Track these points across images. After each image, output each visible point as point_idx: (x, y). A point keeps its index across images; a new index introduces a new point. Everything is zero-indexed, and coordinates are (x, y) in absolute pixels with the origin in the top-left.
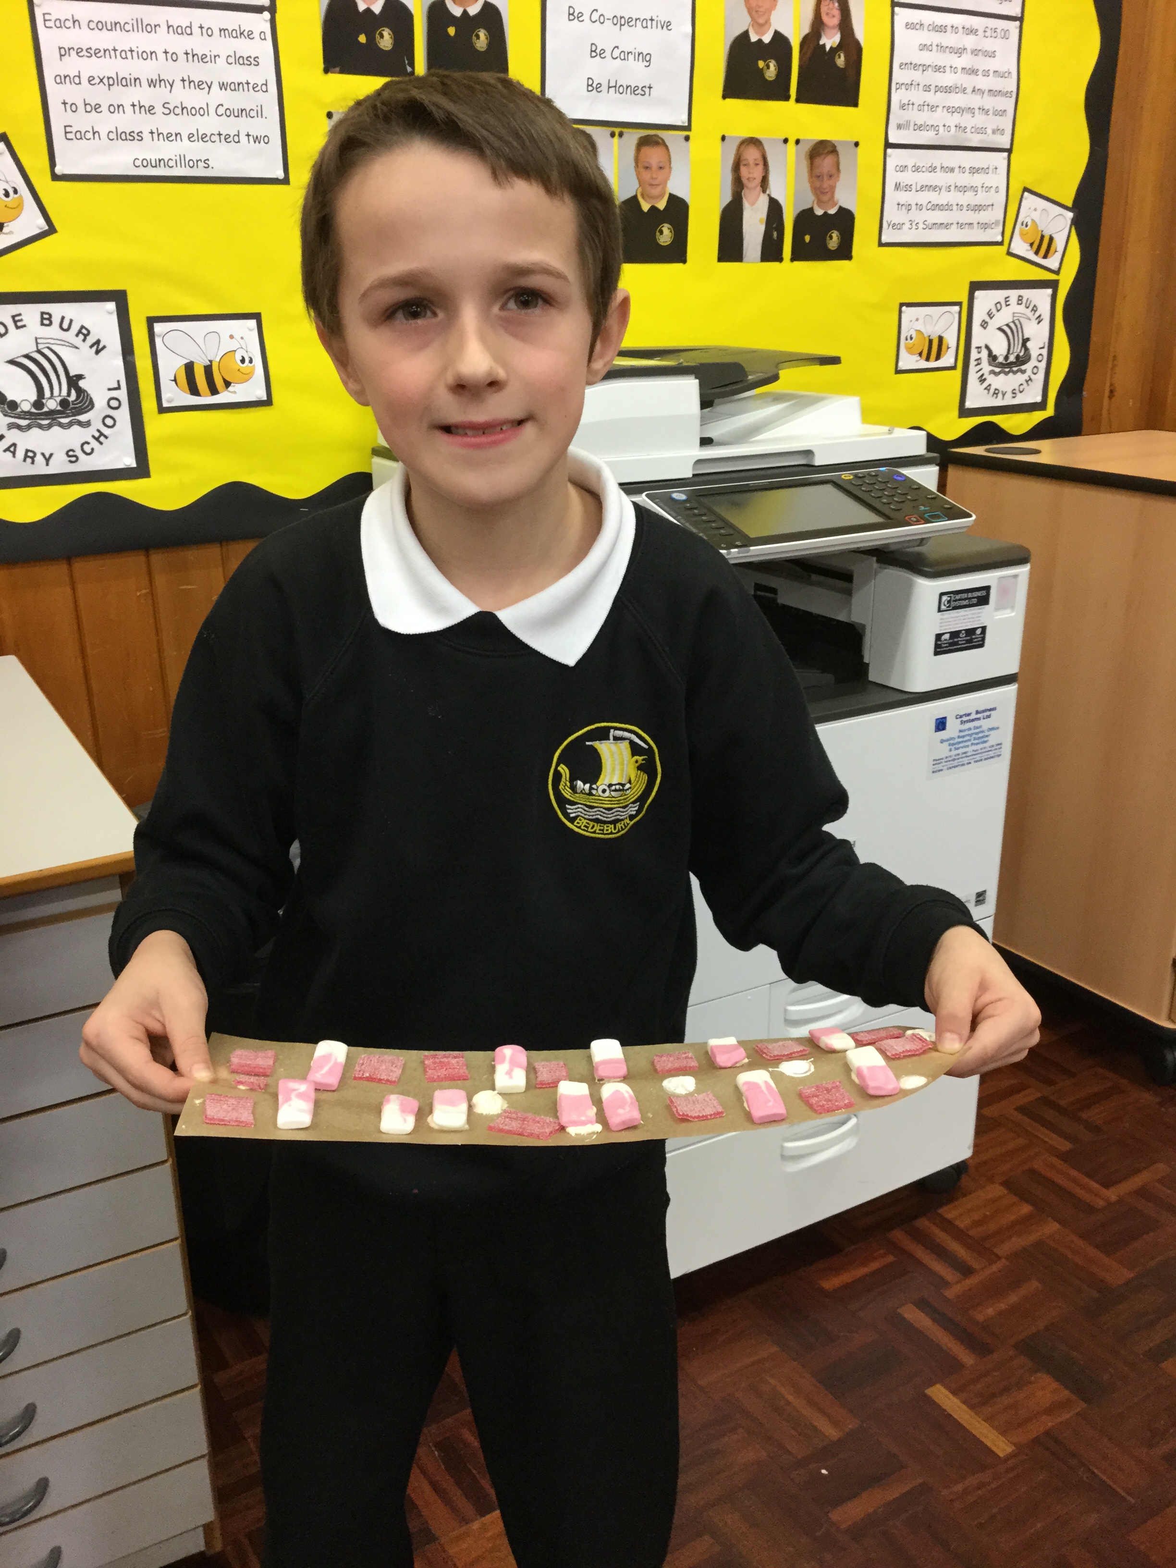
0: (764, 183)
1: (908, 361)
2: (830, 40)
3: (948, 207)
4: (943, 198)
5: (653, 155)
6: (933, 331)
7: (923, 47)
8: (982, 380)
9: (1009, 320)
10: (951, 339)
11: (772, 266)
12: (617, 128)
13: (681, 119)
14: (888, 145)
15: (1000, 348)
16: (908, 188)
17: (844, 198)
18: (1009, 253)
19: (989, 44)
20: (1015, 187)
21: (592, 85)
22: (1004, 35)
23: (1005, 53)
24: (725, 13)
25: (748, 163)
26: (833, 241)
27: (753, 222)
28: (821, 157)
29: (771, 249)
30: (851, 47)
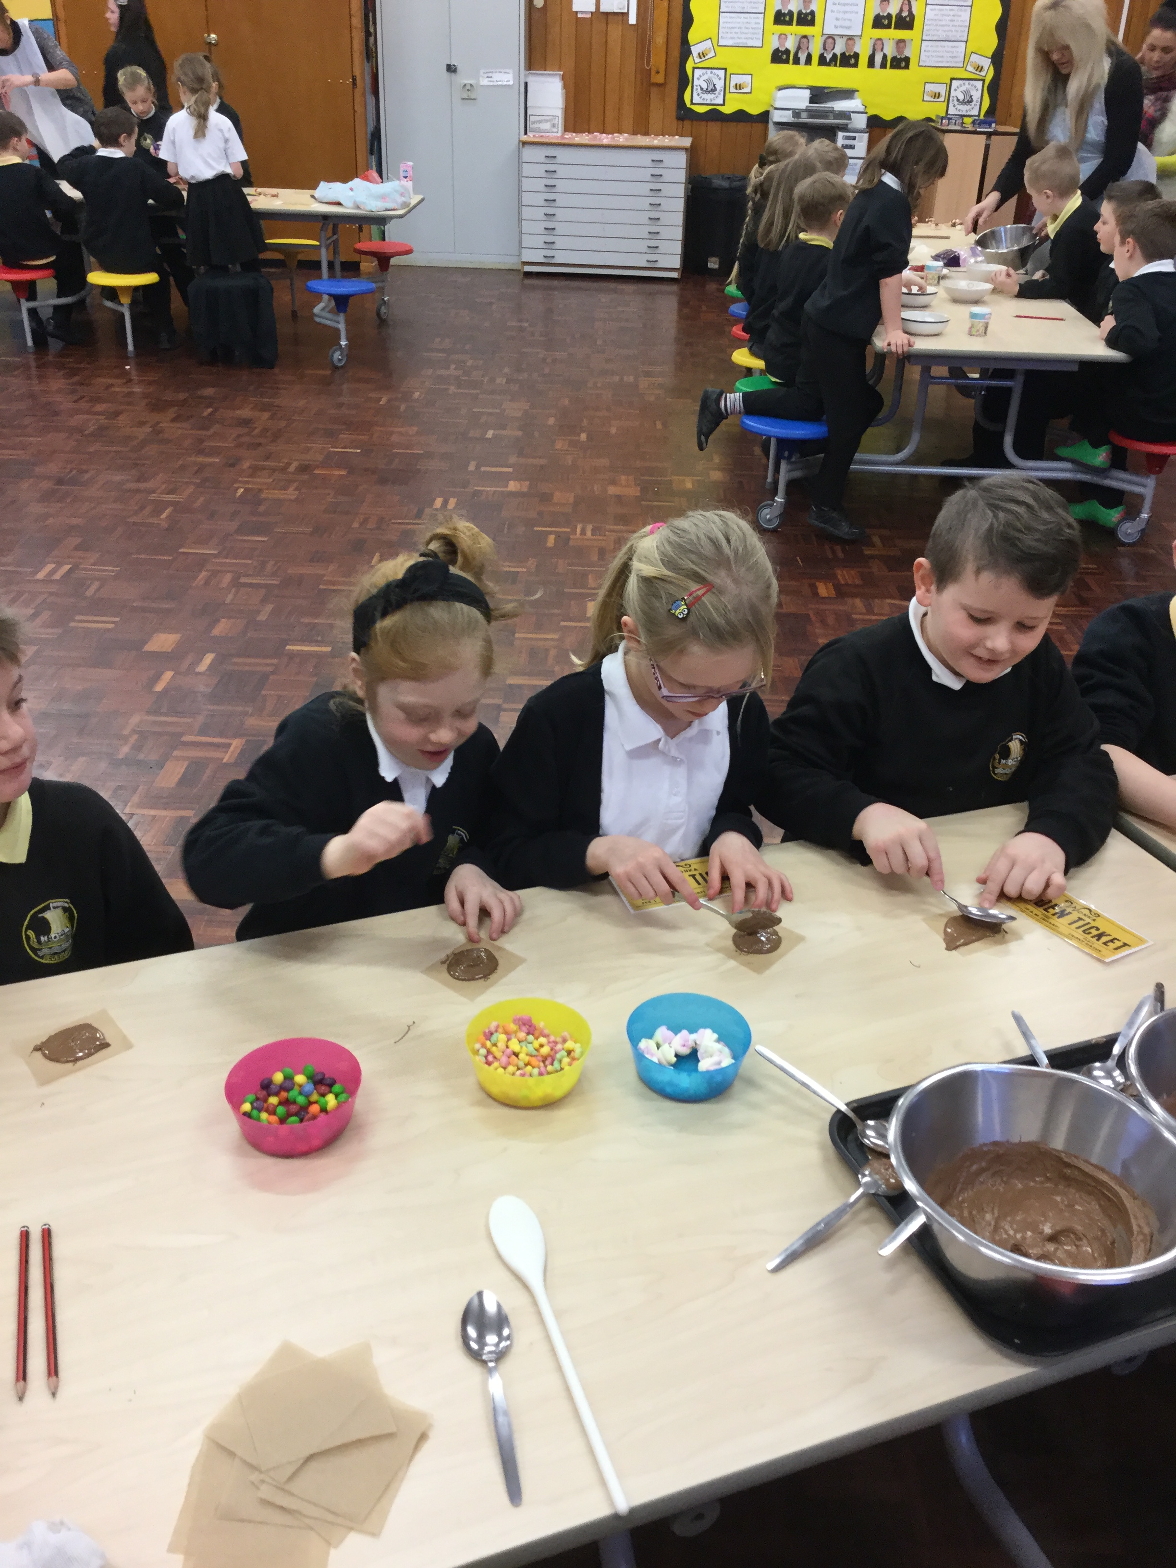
0: (882, 50)
1: (927, 98)
2: (905, 14)
3: (942, 57)
4: (941, 54)
5: (850, 42)
6: (937, 91)
7: (935, 15)
8: (954, 106)
9: (965, 89)
10: (943, 93)
11: (883, 70)
12: (842, 36)
13: (860, 34)
14: (922, 40)
15: (961, 97)
16: (929, 51)
17: (907, 53)
18: (966, 70)
19: (960, 13)
20: (968, 52)
21: (836, 27)
22: (965, 11)
23: (965, 15)
24: (874, 9)
25: (878, 44)
26: (903, 64)
27: (878, 59)
28: (901, 43)
29: (883, 66)
30: (912, 16)
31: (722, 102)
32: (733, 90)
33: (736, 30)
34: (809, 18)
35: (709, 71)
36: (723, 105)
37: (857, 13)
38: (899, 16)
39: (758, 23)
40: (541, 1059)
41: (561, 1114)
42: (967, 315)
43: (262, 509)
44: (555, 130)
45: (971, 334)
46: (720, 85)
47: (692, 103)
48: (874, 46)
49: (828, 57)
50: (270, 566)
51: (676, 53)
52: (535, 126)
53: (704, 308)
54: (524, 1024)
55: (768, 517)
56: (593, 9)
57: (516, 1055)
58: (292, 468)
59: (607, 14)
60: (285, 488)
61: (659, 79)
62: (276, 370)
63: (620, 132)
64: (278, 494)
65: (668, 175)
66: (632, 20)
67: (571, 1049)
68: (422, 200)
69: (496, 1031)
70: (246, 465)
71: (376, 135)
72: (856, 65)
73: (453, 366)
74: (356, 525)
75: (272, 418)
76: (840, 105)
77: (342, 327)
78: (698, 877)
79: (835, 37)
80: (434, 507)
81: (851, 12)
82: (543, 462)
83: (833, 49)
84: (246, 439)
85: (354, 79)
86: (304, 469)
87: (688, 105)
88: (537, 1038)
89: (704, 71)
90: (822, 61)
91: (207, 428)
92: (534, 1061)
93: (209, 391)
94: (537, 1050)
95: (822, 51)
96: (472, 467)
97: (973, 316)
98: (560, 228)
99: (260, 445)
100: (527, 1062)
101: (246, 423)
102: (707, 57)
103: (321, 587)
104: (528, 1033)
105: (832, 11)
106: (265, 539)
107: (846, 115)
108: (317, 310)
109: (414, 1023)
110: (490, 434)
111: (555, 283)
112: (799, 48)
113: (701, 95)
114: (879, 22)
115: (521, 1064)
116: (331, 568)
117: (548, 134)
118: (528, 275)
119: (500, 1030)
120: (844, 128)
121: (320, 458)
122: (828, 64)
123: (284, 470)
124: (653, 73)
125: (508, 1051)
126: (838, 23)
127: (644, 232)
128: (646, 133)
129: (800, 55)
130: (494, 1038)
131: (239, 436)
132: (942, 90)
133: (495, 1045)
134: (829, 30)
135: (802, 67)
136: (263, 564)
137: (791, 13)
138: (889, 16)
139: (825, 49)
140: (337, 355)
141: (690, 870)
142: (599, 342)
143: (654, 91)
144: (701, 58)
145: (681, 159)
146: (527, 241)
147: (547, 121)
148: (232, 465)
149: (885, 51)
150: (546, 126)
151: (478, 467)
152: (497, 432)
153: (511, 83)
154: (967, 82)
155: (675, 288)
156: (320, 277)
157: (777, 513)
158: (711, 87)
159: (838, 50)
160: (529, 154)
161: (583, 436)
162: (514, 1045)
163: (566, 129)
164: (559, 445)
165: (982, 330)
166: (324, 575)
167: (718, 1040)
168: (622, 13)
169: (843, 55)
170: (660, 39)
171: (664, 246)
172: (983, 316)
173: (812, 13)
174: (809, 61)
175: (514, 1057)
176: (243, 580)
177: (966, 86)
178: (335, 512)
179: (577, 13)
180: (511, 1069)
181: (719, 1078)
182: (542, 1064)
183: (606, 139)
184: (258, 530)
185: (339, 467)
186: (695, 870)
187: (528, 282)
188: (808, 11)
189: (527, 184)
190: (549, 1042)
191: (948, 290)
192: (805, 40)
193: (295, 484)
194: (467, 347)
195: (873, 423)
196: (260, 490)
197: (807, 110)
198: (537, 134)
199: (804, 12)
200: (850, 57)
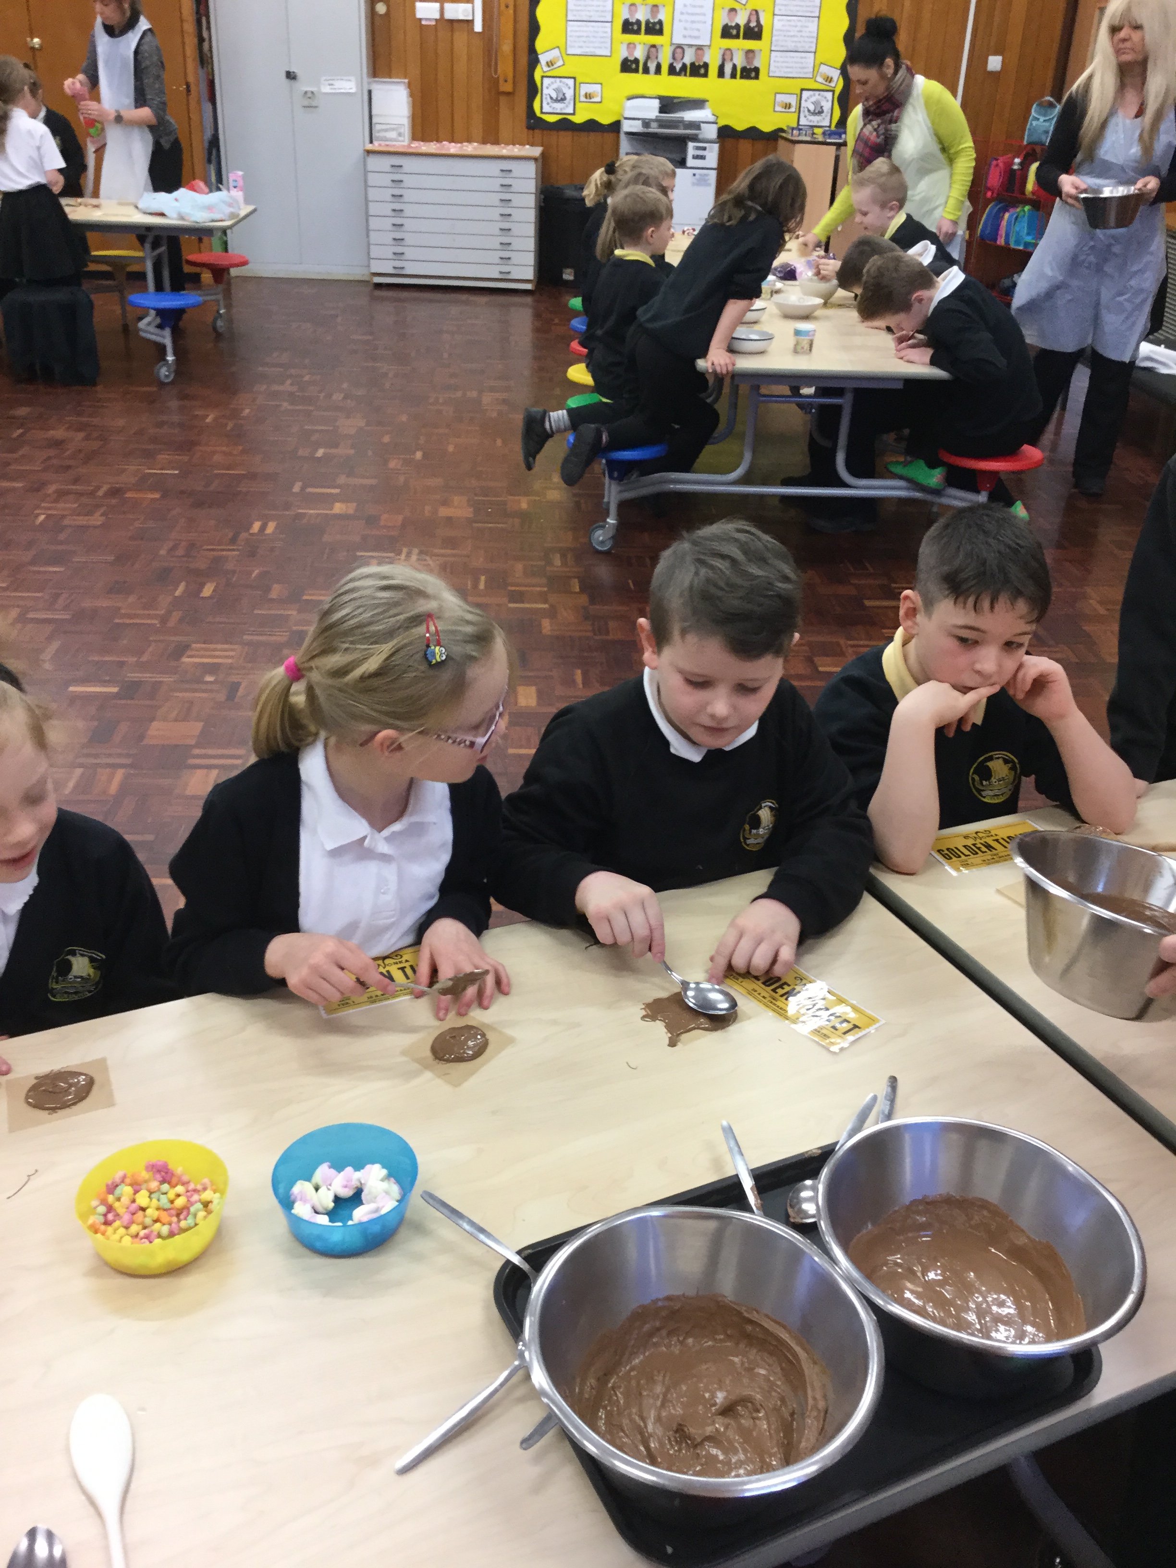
0: (732, 59)
1: (778, 108)
2: (753, 24)
3: (792, 67)
4: (790, 65)
5: (700, 52)
6: (788, 101)
7: (783, 26)
8: (805, 117)
9: (816, 100)
10: (794, 103)
11: (733, 80)
12: (690, 46)
13: (708, 43)
14: (771, 51)
15: (812, 108)
16: (778, 62)
17: (756, 64)
18: (816, 81)
19: (807, 24)
20: (817, 62)
21: (685, 37)
22: (813, 21)
23: (813, 26)
24: (722, 19)
25: (727, 54)
26: (753, 74)
27: (728, 69)
28: (750, 53)
29: (733, 76)
30: (760, 26)
31: (572, 112)
32: (583, 99)
33: (584, 39)
34: (658, 27)
35: (558, 80)
36: (574, 114)
37: (705, 22)
38: (747, 26)
39: (606, 32)
40: (174, 1212)
41: (190, 1281)
42: (792, 332)
43: (62, 537)
44: (401, 139)
45: (795, 352)
46: (569, 94)
47: (542, 113)
48: (723, 55)
49: (678, 66)
50: (61, 602)
51: (523, 60)
52: (382, 134)
53: (556, 321)
54: (159, 1171)
55: (601, 538)
56: (437, 16)
57: (143, 1209)
58: (100, 493)
59: (452, 22)
60: (90, 513)
61: (507, 87)
62: (99, 388)
63: (469, 140)
64: (82, 521)
65: (517, 185)
66: (478, 27)
67: (209, 1199)
68: (255, 211)
69: (123, 1181)
70: (51, 489)
71: (214, 143)
72: (705, 75)
73: (289, 382)
74: (163, 552)
75: (87, 438)
76: (690, 115)
77: (168, 342)
78: (409, 971)
79: (686, 48)
80: (251, 532)
81: (699, 22)
82: (373, 482)
83: (682, 59)
84: (55, 461)
85: (188, 86)
86: (115, 492)
87: (538, 113)
88: (174, 1186)
89: (553, 80)
90: (672, 71)
91: (11, 451)
92: (164, 1216)
93: (22, 411)
94: (172, 1202)
95: (672, 61)
96: (296, 488)
97: (797, 333)
98: (409, 239)
99: (69, 467)
100: (155, 1218)
101: (58, 444)
102: (555, 66)
103: (117, 621)
104: (163, 1181)
105: (680, 21)
106: (62, 569)
107: (696, 125)
108: (142, 324)
109: (36, 1171)
110: (320, 453)
111: (405, 294)
112: (648, 58)
113: (551, 104)
114: (727, 32)
115: (148, 1221)
116: (132, 599)
117: (394, 143)
118: (379, 286)
119: (128, 1181)
120: (695, 139)
121: (133, 480)
122: (678, 74)
123: (92, 494)
124: (501, 81)
125: (134, 1206)
126: (687, 33)
127: (495, 243)
128: (496, 142)
129: (649, 64)
130: (118, 1191)
131: (49, 458)
132: (793, 100)
133: (119, 1199)
134: (678, 40)
135: (651, 77)
136: (56, 596)
137: (638, 22)
138: (737, 26)
139: (674, 58)
140: (164, 371)
141: (401, 962)
142: (446, 355)
143: (503, 100)
144: (549, 66)
145: (530, 170)
146: (375, 252)
147: (393, 129)
148: (38, 490)
149: (735, 61)
150: (393, 135)
151: (303, 489)
152: (328, 451)
153: (353, 91)
154: (817, 93)
155: (529, 300)
156: (145, 289)
157: (610, 534)
158: (561, 96)
159: (688, 59)
160: (374, 163)
161: (419, 455)
162: (142, 1199)
163: (414, 138)
164: (392, 464)
165: (807, 347)
166: (119, 608)
167: (389, 1176)
168: (468, 21)
169: (692, 64)
170: (507, 47)
171: (516, 258)
172: (806, 333)
173: (660, 23)
174: (658, 70)
175: (141, 1213)
176: (31, 615)
177: (816, 96)
178: (142, 539)
179: (420, 20)
180: (134, 1228)
181: (376, 1229)
182: (175, 1219)
183: (453, 148)
184: (58, 559)
185: (152, 489)
186: (407, 961)
187: (378, 293)
188: (656, 20)
189: (373, 194)
190: (188, 1191)
191: (779, 306)
192: (653, 50)
193: (102, 510)
194: (307, 361)
195: (711, 440)
196: (63, 517)
197: (657, 120)
198: (383, 143)
199: (652, 21)
200: (700, 67)
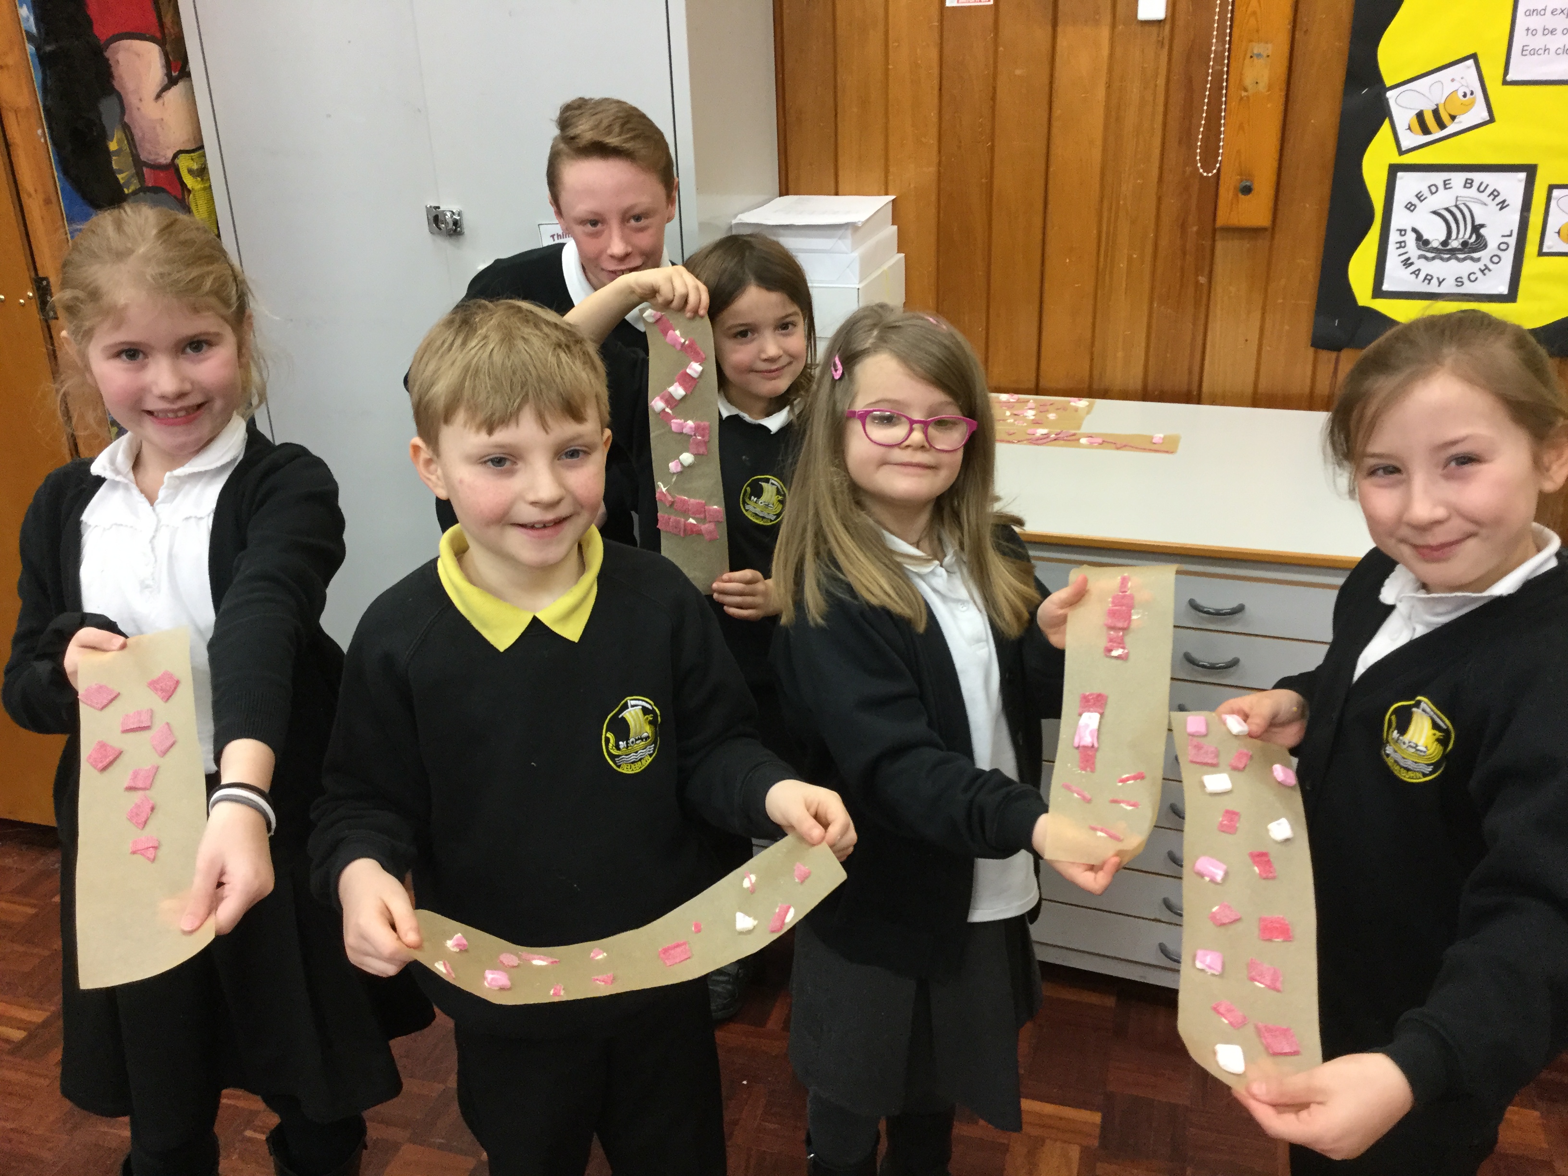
31: (1504, 289)
32: (1556, 243)
35: (1458, 179)
61: (1251, 210)
66: (1154, 5)
87: (1363, 295)
124: (1226, 193)
143: (1228, 255)
